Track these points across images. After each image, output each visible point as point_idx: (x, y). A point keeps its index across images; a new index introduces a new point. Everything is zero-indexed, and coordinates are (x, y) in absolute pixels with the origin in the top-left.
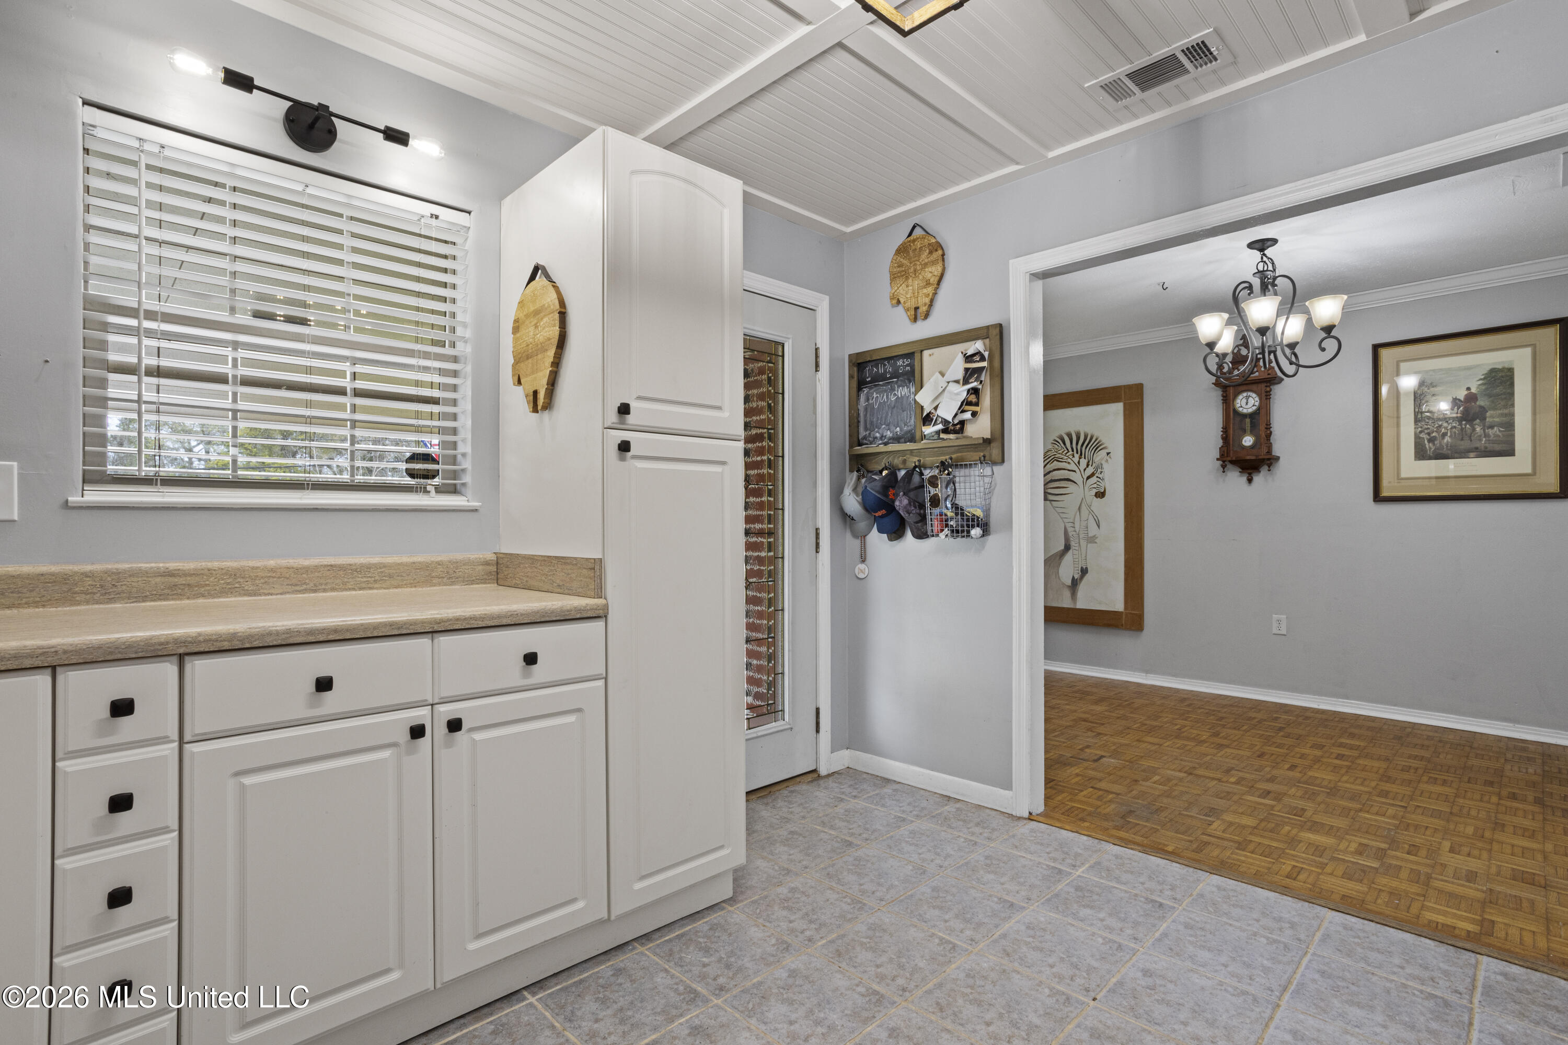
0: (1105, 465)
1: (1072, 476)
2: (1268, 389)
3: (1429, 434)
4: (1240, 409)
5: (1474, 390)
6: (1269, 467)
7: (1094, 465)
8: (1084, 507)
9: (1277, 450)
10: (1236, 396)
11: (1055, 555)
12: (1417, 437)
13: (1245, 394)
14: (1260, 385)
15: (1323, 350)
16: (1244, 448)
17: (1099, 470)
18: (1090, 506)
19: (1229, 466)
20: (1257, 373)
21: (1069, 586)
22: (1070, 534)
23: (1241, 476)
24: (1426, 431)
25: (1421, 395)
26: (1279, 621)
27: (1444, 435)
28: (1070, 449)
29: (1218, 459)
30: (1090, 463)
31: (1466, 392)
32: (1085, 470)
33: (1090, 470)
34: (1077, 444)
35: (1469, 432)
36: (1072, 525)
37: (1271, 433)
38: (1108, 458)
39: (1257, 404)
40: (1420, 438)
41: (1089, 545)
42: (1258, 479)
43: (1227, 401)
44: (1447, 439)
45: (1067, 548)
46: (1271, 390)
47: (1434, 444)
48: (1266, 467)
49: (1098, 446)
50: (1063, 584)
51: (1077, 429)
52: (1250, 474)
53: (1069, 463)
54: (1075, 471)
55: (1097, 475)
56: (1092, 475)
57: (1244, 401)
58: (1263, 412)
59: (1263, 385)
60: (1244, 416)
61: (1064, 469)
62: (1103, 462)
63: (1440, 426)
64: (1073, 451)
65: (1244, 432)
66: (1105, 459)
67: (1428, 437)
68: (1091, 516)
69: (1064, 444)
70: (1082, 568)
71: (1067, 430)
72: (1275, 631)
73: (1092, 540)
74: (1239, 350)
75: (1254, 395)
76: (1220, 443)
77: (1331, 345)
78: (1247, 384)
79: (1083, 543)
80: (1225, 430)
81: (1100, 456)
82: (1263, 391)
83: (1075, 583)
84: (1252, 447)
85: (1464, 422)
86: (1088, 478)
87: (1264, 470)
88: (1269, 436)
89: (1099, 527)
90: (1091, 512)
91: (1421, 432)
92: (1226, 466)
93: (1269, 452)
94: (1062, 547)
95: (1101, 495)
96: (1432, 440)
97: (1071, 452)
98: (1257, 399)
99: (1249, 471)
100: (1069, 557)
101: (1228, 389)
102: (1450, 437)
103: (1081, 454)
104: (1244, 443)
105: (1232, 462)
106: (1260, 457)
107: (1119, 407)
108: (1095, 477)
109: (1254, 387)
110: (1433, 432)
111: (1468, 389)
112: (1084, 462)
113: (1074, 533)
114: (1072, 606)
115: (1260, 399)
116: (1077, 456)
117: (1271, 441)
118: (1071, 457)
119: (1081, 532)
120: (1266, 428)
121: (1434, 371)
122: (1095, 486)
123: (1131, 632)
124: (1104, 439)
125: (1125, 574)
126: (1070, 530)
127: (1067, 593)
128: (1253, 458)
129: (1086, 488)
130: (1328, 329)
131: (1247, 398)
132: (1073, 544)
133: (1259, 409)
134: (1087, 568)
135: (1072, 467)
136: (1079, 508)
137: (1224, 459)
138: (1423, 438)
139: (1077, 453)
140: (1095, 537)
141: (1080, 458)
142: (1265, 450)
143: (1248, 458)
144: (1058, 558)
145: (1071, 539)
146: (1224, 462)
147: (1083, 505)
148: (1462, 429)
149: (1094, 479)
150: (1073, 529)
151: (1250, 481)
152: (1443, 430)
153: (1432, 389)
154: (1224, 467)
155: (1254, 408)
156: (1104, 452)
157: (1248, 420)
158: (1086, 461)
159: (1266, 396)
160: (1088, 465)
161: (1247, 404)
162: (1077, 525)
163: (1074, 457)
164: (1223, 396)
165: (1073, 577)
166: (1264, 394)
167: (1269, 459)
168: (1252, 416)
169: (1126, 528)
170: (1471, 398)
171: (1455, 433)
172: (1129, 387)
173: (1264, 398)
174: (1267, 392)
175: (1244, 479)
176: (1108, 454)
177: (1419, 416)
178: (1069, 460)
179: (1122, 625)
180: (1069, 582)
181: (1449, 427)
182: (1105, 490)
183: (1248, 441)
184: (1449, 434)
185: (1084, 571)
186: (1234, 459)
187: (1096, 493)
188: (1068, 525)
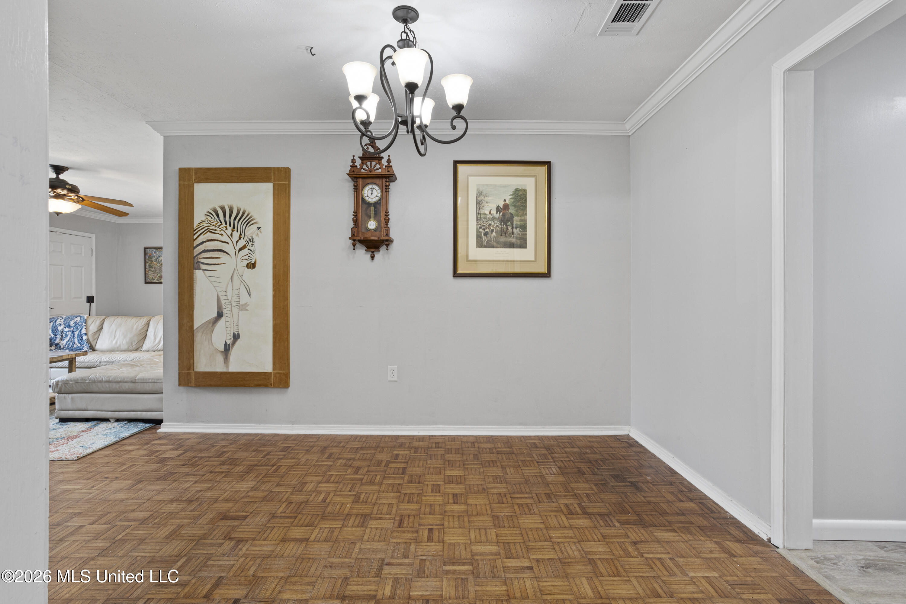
0: (256, 239)
1: (224, 247)
2: (387, 184)
3: (484, 229)
4: (367, 198)
5: (507, 202)
6: (387, 246)
7: (246, 238)
8: (235, 277)
9: (393, 234)
10: (364, 186)
11: (208, 322)
12: (478, 231)
13: (370, 186)
14: (381, 180)
15: (454, 128)
16: (368, 230)
17: (250, 243)
18: (241, 276)
19: (358, 245)
20: (380, 170)
21: (222, 352)
22: (223, 302)
23: (366, 254)
24: (483, 228)
25: (480, 201)
26: (392, 370)
27: (492, 231)
28: (223, 222)
29: (350, 238)
30: (242, 236)
31: (503, 203)
32: (237, 242)
33: (242, 243)
34: (230, 217)
35: (505, 230)
36: (224, 293)
37: (389, 219)
38: (258, 232)
39: (379, 195)
40: (480, 232)
41: (241, 312)
42: (378, 256)
43: (357, 190)
44: (494, 234)
45: (220, 315)
46: (389, 185)
47: (487, 237)
48: (385, 247)
49: (249, 222)
50: (216, 350)
51: (231, 203)
52: (373, 252)
53: (222, 235)
54: (227, 243)
55: (248, 247)
56: (244, 247)
57: (370, 192)
58: (384, 201)
59: (384, 180)
60: (369, 204)
61: (217, 240)
62: (254, 236)
63: (490, 225)
64: (226, 223)
65: (369, 217)
66: (256, 233)
67: (484, 232)
68: (242, 285)
69: (218, 216)
70: (234, 334)
71: (221, 204)
72: (390, 378)
73: (243, 307)
74: (368, 148)
75: (377, 188)
76: (352, 225)
77: (460, 124)
78: (372, 178)
79: (235, 310)
80: (356, 214)
81: (251, 231)
82: (384, 185)
83: (227, 348)
84: (375, 230)
85: (502, 223)
86: (240, 249)
87: (383, 249)
88: (387, 221)
89: (250, 295)
90: (243, 281)
91: (480, 228)
92: (356, 244)
93: (387, 234)
94: (215, 315)
95: (252, 266)
96: (486, 234)
97: (224, 225)
98: (379, 191)
99: (372, 250)
100: (221, 323)
101: (358, 180)
102: (496, 232)
103: (234, 227)
104: (369, 226)
105: (361, 241)
106: (381, 239)
107: (269, 186)
108: (246, 249)
109: (377, 181)
110: (486, 229)
111: (505, 200)
112: (236, 235)
113: (226, 301)
114: (224, 370)
115: (382, 192)
116: (230, 229)
117: (389, 226)
118: (224, 229)
119: (232, 301)
120: (386, 215)
121: (487, 185)
122: (247, 257)
123: (279, 389)
124: (254, 214)
125: (274, 338)
126: (222, 298)
127: (220, 358)
128: (376, 239)
129: (238, 259)
130: (459, 108)
131: (372, 189)
132: (225, 311)
133: (380, 199)
134: (238, 334)
135: (225, 238)
136: (232, 278)
137: (355, 238)
138: (481, 232)
139: (230, 226)
140: (246, 304)
141: (233, 231)
142: (384, 233)
143: (373, 238)
144: (211, 325)
145: (224, 307)
146: (354, 240)
147: (235, 274)
148: (501, 228)
149: (245, 251)
150: (225, 297)
151: (373, 257)
152: (492, 228)
153: (486, 198)
154: (354, 245)
155: (377, 198)
156: (254, 227)
157: (372, 208)
158: (239, 233)
159: (386, 189)
160: (240, 238)
161: (372, 194)
162: (229, 294)
163: (227, 229)
164: (354, 186)
165: (226, 343)
166: (384, 188)
167: (387, 240)
168: (375, 204)
169: (274, 296)
170: (506, 207)
171: (498, 230)
172: (278, 170)
173: (384, 190)
174: (386, 186)
175: (369, 256)
176: (259, 228)
177: (479, 216)
178: (222, 232)
179: (271, 384)
180: (222, 348)
181: (495, 226)
182: (255, 262)
183: (372, 225)
184: (495, 231)
185: (236, 337)
186: (362, 239)
187: (248, 264)
188: (221, 294)
